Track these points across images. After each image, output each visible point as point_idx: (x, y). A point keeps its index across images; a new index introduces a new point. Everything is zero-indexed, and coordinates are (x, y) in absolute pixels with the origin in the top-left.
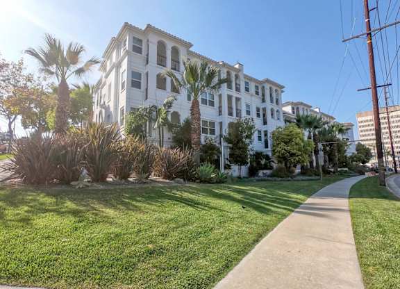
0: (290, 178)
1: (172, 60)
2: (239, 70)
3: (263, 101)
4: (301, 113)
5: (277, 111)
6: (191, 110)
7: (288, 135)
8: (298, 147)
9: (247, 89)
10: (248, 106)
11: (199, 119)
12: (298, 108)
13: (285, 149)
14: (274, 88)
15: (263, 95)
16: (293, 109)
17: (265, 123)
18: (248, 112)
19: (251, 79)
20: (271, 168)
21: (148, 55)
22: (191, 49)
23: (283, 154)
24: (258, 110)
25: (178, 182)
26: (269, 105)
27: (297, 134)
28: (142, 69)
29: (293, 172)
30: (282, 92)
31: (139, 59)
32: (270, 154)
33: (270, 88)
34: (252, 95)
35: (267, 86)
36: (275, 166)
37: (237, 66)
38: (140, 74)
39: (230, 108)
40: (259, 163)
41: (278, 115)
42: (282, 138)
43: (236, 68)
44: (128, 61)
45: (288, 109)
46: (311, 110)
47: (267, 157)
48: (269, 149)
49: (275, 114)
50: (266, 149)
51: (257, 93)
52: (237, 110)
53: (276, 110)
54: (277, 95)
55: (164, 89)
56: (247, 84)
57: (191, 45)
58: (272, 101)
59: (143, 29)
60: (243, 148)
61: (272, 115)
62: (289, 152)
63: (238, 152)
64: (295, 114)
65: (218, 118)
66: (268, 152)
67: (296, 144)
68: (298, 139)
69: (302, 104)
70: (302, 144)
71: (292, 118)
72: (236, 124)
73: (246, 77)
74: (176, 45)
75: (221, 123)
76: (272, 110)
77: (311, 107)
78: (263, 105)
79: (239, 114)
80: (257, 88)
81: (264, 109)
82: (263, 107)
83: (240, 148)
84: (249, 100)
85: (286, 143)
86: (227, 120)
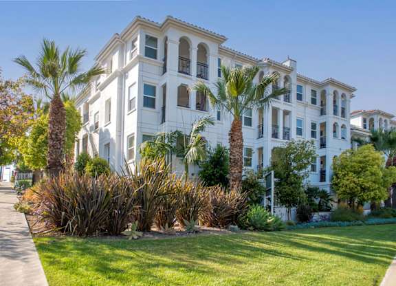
0: (361, 222)
1: (198, 64)
2: (290, 70)
3: (323, 112)
4: (377, 127)
5: (343, 126)
6: (230, 134)
7: (360, 162)
8: (374, 177)
9: (299, 97)
10: (299, 122)
11: (241, 146)
12: (372, 120)
13: (354, 182)
14: (340, 92)
15: (323, 104)
16: (365, 121)
17: (323, 145)
18: (299, 132)
19: (306, 81)
20: (329, 209)
21: (165, 60)
22: (223, 45)
23: (351, 189)
24: (314, 126)
25: (233, 230)
26: (330, 119)
27: (374, 159)
28: (157, 81)
29: (360, 213)
30: (352, 96)
31: (154, 66)
32: (328, 190)
33: (335, 93)
34: (306, 105)
35: (330, 90)
36: (335, 206)
37: (287, 64)
38: (154, 88)
39: (275, 126)
40: (312, 203)
41: (344, 133)
42: (352, 167)
43: (286, 67)
44: (140, 70)
45: (357, 122)
46: (391, 122)
47: (324, 195)
48: (328, 182)
49: (339, 130)
50: (323, 183)
51: (314, 101)
52: (284, 128)
53: (340, 125)
54: (344, 102)
55: (187, 106)
56: (299, 88)
57: (223, 39)
58: (335, 112)
59: (161, 22)
60: (296, 183)
61: (335, 132)
62: (361, 186)
63: (288, 189)
64: (367, 130)
65: (257, 141)
66: (326, 186)
67: (373, 174)
68: (376, 167)
69: (379, 113)
70: (381, 174)
71: (362, 136)
72: (286, 149)
73: (300, 78)
74: (204, 41)
75: (261, 149)
76: (335, 126)
77: (393, 116)
78: (322, 119)
79: (287, 134)
80: (314, 93)
81: (323, 125)
82: (322, 121)
83: (292, 184)
84: (301, 113)
85: (358, 173)
86: (269, 144)
